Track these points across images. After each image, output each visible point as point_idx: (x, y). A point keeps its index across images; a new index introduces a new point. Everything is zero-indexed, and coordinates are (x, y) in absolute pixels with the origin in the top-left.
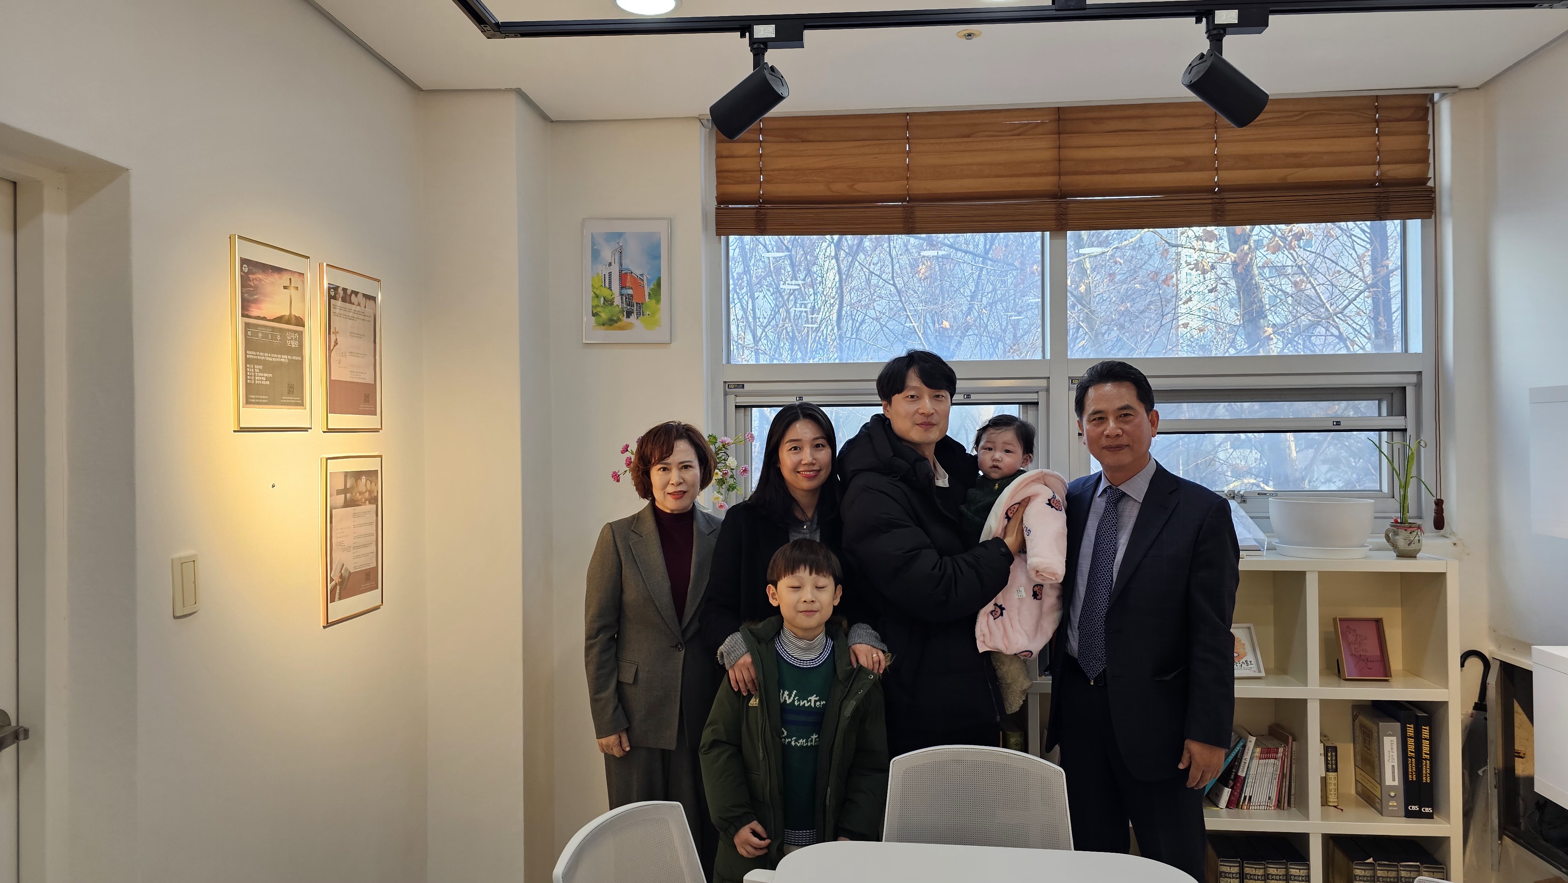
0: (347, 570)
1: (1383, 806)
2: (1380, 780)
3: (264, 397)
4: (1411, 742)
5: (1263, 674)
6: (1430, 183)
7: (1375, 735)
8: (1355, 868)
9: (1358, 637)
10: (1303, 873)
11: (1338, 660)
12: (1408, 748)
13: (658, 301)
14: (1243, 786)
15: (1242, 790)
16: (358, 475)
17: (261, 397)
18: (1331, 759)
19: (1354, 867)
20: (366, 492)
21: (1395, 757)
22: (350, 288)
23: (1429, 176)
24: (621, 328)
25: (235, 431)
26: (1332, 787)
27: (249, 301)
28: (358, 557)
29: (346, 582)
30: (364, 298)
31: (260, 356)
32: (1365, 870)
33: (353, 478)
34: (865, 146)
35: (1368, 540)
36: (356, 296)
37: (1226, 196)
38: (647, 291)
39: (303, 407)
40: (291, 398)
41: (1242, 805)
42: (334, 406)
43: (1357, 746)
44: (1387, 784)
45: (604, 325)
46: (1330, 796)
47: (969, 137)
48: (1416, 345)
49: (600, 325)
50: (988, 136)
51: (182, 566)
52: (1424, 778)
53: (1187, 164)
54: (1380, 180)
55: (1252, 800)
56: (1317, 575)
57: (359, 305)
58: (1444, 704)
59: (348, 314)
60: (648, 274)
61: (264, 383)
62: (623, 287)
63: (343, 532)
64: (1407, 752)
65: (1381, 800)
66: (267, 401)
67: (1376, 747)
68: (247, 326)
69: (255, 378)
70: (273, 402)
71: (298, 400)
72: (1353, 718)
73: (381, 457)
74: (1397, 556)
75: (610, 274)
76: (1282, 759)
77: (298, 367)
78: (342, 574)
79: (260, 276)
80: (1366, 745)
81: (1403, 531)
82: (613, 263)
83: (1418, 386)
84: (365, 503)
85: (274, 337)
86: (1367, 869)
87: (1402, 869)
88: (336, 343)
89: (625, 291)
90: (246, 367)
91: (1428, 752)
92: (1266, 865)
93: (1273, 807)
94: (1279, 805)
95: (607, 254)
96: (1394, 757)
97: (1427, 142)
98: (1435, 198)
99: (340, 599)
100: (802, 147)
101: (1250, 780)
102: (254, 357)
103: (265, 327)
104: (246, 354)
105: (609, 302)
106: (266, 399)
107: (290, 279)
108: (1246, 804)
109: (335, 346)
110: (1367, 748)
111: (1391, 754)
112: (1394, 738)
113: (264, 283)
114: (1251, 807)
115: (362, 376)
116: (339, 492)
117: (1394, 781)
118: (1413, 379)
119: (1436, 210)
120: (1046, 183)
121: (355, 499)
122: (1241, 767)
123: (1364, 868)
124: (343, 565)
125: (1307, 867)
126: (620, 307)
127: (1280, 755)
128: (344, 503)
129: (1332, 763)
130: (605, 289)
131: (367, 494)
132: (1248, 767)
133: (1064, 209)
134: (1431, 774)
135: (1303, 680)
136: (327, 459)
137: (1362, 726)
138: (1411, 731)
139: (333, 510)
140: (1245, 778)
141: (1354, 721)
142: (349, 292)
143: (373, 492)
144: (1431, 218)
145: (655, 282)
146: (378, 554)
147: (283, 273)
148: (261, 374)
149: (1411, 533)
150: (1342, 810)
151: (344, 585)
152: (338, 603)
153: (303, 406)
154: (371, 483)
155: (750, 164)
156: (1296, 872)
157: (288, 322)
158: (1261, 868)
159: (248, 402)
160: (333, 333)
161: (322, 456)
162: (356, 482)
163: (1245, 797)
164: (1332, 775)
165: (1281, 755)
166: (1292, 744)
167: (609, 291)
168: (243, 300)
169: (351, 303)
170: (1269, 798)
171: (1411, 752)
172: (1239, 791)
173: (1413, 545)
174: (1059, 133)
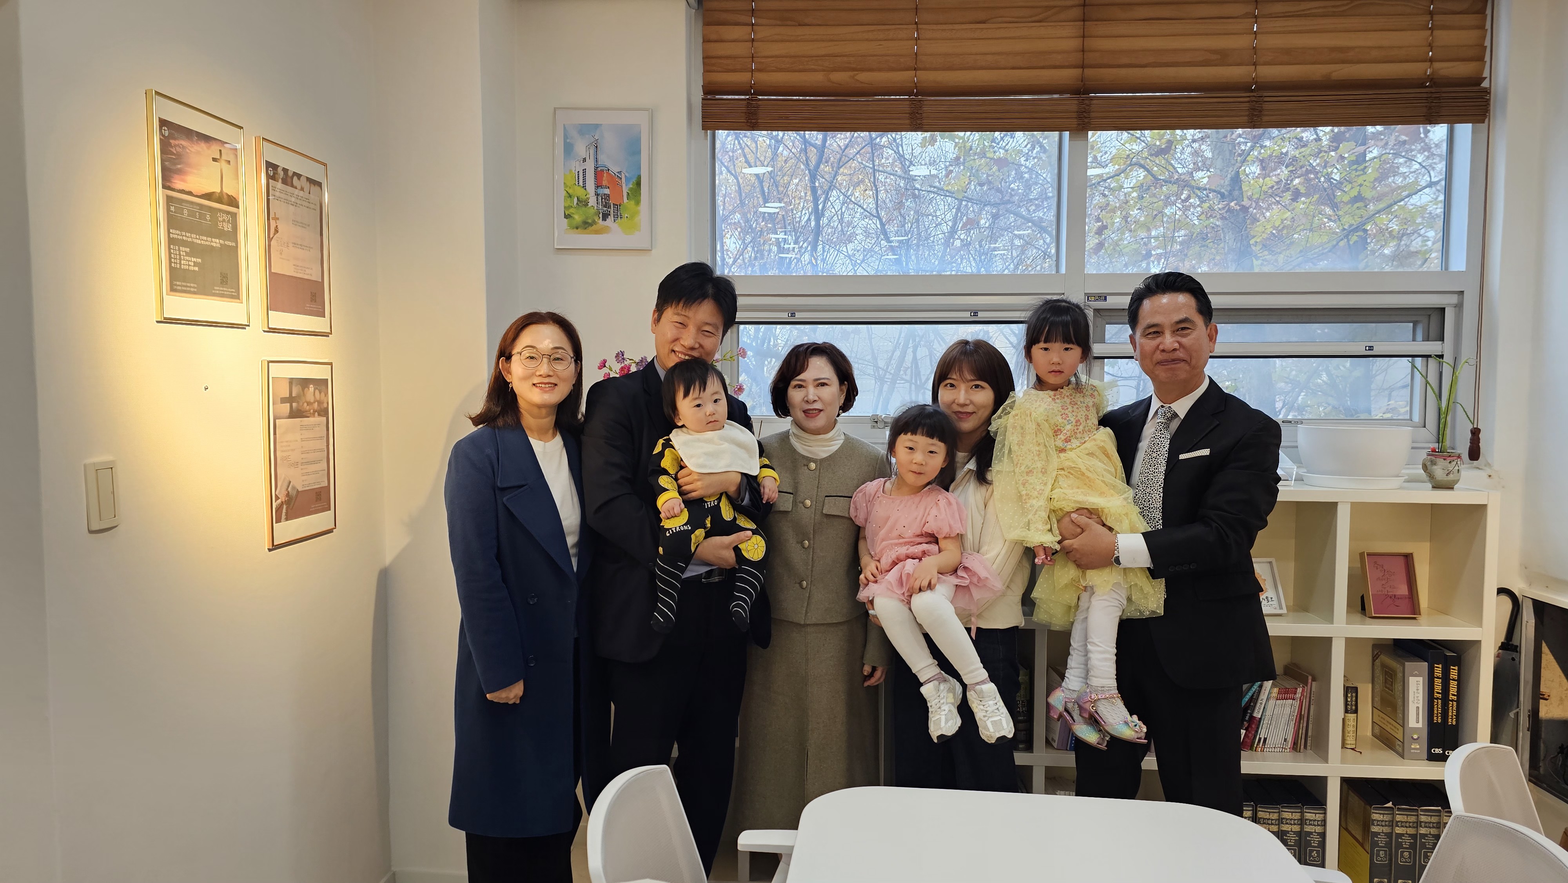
0: (294, 488)
1: (1405, 750)
2: (1403, 724)
3: (192, 285)
4: (1438, 683)
5: (1284, 611)
6: (1485, 84)
7: (1400, 675)
8: (1373, 813)
9: (1386, 573)
10: (1319, 817)
11: (1362, 597)
12: (1434, 689)
13: (638, 202)
14: (1258, 728)
15: (1257, 732)
16: (305, 383)
17: (189, 285)
18: (1351, 699)
19: (1373, 811)
20: (314, 402)
21: (1421, 698)
22: (292, 169)
23: (1484, 76)
24: (597, 232)
25: (158, 322)
26: (1350, 729)
27: (170, 170)
28: (308, 474)
29: (294, 501)
30: (308, 182)
31: (186, 236)
32: (1383, 814)
33: (299, 386)
34: (869, 31)
35: (1403, 471)
36: (299, 179)
37: (1265, 94)
38: (625, 190)
39: (238, 301)
40: (225, 289)
41: (1256, 747)
42: (274, 304)
43: (1377, 686)
44: (1411, 725)
45: (577, 228)
46: (1348, 738)
47: (984, 23)
48: (1459, 262)
49: (573, 228)
50: (1006, 22)
51: (97, 473)
52: (1450, 720)
53: (1223, 57)
54: (1432, 79)
55: (1267, 742)
56: (1349, 506)
57: (302, 189)
58: (1477, 643)
59: (289, 198)
60: (626, 171)
61: (192, 268)
62: (598, 186)
63: (289, 446)
64: (1434, 693)
65: (1403, 743)
66: (196, 290)
67: (1400, 688)
68: (169, 200)
69: (180, 262)
70: (204, 290)
71: (232, 292)
72: (1373, 658)
73: (331, 364)
74: (1433, 487)
75: (584, 171)
76: (1300, 699)
77: (232, 253)
78: (288, 492)
79: (183, 143)
80: (1388, 686)
81: (1442, 460)
82: (587, 159)
83: (1459, 306)
84: (314, 414)
85: (202, 216)
86: (1386, 814)
87: (1422, 813)
88: (276, 231)
89: (601, 191)
90: (170, 249)
91: (1456, 693)
92: (1281, 809)
93: (1288, 750)
94: (1295, 747)
95: (581, 149)
96: (1419, 698)
97: (1484, 37)
98: (1489, 100)
99: (287, 519)
100: (800, 31)
101: (1265, 722)
102: (179, 237)
103: (192, 203)
104: (169, 233)
105: (583, 203)
106: (194, 287)
107: (220, 151)
108: (1261, 746)
109: (275, 234)
110: (1389, 689)
111: (1416, 695)
112: (1421, 679)
113: (187, 150)
114: (1265, 749)
115: (308, 271)
116: (284, 400)
117: (1418, 723)
118: (1454, 299)
119: (1489, 113)
120: (1068, 76)
121: (303, 410)
122: (1257, 708)
123: (1382, 812)
124: (290, 482)
125: (1323, 812)
126: (596, 208)
127: (1298, 695)
128: (290, 413)
129: (1352, 704)
130: (579, 188)
131: (316, 405)
132: (1264, 708)
133: (1087, 105)
134: (1457, 716)
135: (1329, 617)
136: (269, 362)
137: (1383, 666)
138: (1438, 670)
139: (277, 420)
140: (1260, 719)
141: (1374, 660)
142: (290, 174)
143: (323, 403)
144: (1483, 122)
145: (634, 180)
146: (329, 471)
147: (211, 143)
148: (187, 258)
149: (1450, 462)
150: (1361, 753)
151: (292, 504)
152: (284, 524)
153: (239, 299)
154: (320, 393)
155: (742, 49)
156: (1312, 817)
157: (219, 200)
158: (1275, 812)
159: (173, 289)
160: (273, 219)
161: (264, 358)
162: (303, 390)
163: (1260, 739)
164: (1351, 716)
165: (1300, 695)
166: (1311, 683)
167: (583, 190)
168: (164, 169)
169: (292, 186)
170: (1285, 740)
171: (1438, 693)
172: (1253, 732)
173: (1451, 476)
174: (1084, 21)
